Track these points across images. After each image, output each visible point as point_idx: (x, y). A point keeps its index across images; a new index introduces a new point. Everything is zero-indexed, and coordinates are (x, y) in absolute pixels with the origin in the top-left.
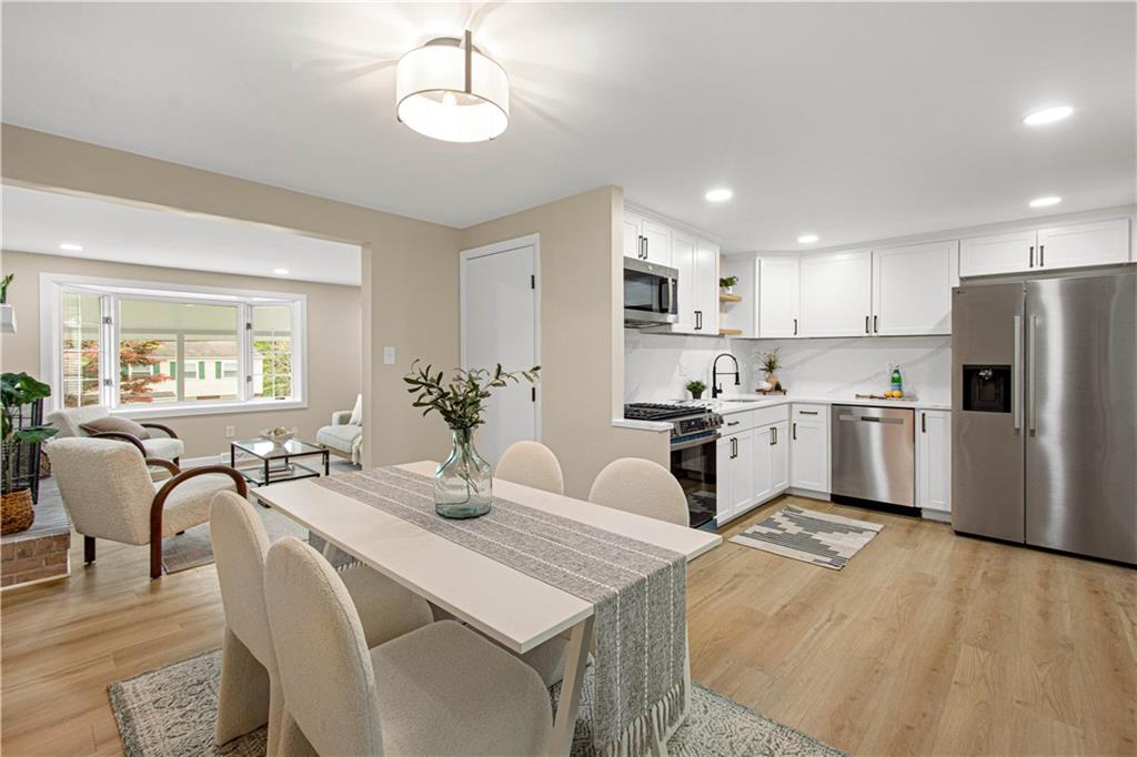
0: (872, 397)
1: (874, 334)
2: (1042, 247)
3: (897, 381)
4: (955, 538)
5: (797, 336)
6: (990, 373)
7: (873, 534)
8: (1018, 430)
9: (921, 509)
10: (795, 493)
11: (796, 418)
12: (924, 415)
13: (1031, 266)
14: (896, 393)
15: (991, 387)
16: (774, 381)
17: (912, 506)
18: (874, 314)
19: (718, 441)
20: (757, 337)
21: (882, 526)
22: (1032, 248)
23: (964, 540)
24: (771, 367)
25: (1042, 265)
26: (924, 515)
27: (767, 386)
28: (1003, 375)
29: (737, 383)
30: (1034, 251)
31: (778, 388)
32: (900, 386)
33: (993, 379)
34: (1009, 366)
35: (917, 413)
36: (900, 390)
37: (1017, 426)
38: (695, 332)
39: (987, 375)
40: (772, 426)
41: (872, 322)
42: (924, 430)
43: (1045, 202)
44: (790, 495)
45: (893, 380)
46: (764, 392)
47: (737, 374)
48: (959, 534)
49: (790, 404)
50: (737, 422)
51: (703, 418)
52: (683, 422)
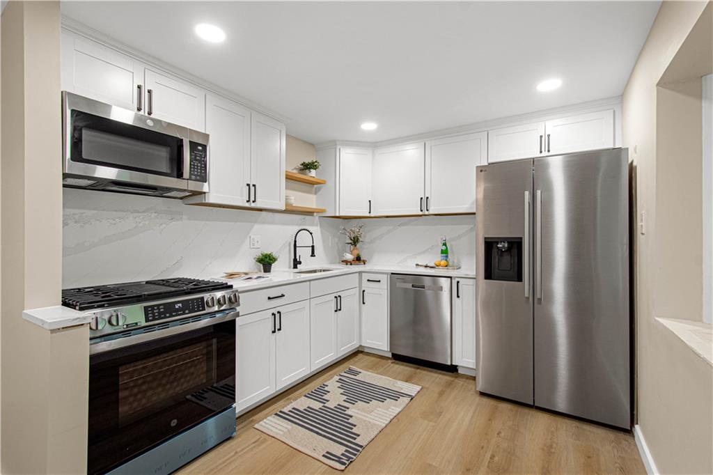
0: (426, 266)
1: (426, 213)
2: (549, 136)
3: (445, 253)
4: (478, 399)
5: (372, 215)
6: (506, 245)
7: (407, 400)
8: (528, 298)
9: (456, 366)
10: (366, 350)
11: (366, 285)
12: (458, 282)
13: (541, 152)
14: (443, 263)
15: (506, 258)
16: (356, 252)
17: (449, 363)
18: (426, 196)
19: (237, 319)
20: (337, 215)
21: (418, 388)
22: (541, 137)
23: (485, 400)
24: (355, 241)
25: (549, 151)
26: (460, 371)
27: (349, 257)
28: (515, 245)
29: (313, 255)
30: (543, 139)
31: (358, 259)
32: (447, 256)
33: (509, 249)
34: (521, 238)
35: (453, 281)
36: (446, 260)
37: (526, 295)
38: (247, 205)
39: (504, 247)
40: (337, 295)
41: (424, 201)
42: (458, 297)
43: (549, 85)
44: (362, 352)
45: (442, 252)
46: (346, 262)
47: (313, 247)
48: (482, 394)
49: (360, 273)
50: (283, 296)
51: (203, 298)
52: (152, 307)
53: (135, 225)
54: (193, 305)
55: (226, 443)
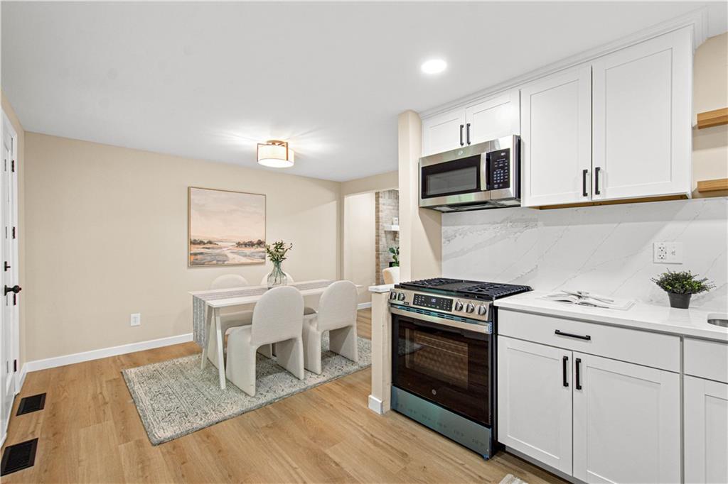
38: (585, 200)
50: (588, 338)
51: (452, 300)
52: (419, 295)
53: (494, 235)
54: (443, 304)
55: (476, 456)
